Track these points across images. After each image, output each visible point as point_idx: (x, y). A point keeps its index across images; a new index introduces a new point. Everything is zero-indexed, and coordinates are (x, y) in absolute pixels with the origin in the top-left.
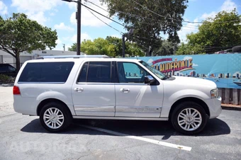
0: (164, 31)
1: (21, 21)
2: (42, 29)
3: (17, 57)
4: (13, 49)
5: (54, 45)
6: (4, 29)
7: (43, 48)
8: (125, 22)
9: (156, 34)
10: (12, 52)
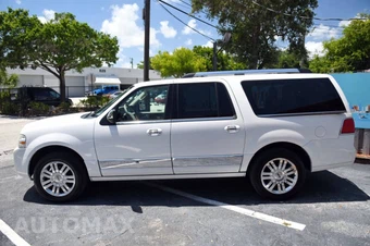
0: (283, 36)
1: (64, 24)
2: (95, 36)
3: (61, 77)
4: (55, 66)
5: (114, 60)
6: (41, 36)
7: (99, 64)
8: (220, 22)
9: (269, 42)
10: (54, 70)
